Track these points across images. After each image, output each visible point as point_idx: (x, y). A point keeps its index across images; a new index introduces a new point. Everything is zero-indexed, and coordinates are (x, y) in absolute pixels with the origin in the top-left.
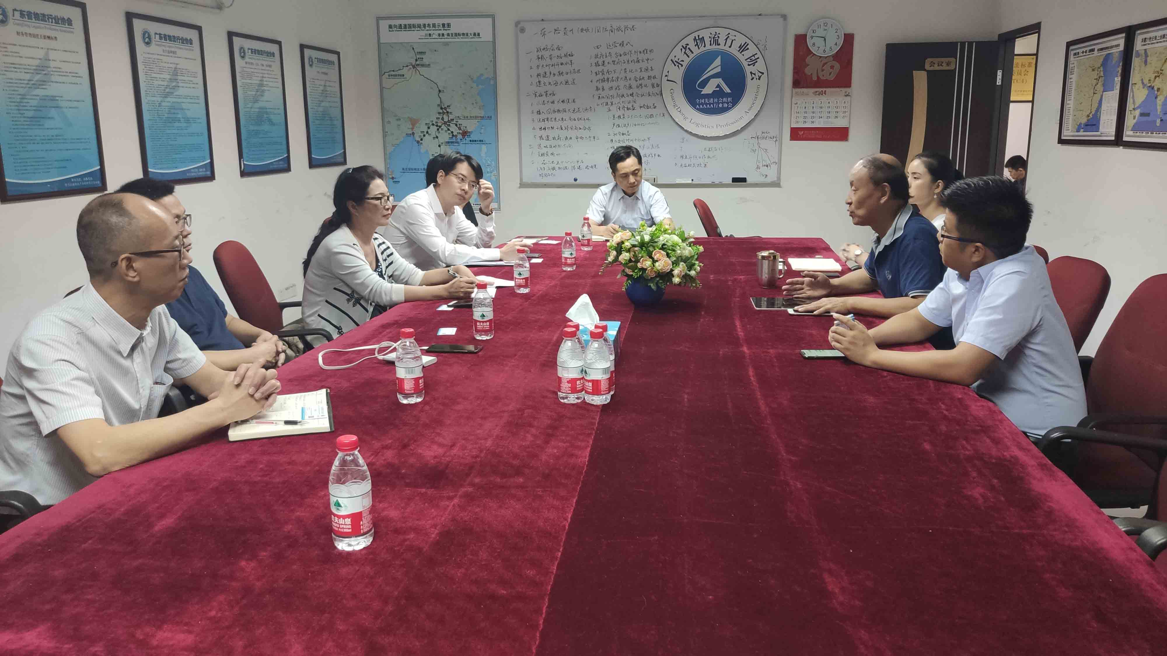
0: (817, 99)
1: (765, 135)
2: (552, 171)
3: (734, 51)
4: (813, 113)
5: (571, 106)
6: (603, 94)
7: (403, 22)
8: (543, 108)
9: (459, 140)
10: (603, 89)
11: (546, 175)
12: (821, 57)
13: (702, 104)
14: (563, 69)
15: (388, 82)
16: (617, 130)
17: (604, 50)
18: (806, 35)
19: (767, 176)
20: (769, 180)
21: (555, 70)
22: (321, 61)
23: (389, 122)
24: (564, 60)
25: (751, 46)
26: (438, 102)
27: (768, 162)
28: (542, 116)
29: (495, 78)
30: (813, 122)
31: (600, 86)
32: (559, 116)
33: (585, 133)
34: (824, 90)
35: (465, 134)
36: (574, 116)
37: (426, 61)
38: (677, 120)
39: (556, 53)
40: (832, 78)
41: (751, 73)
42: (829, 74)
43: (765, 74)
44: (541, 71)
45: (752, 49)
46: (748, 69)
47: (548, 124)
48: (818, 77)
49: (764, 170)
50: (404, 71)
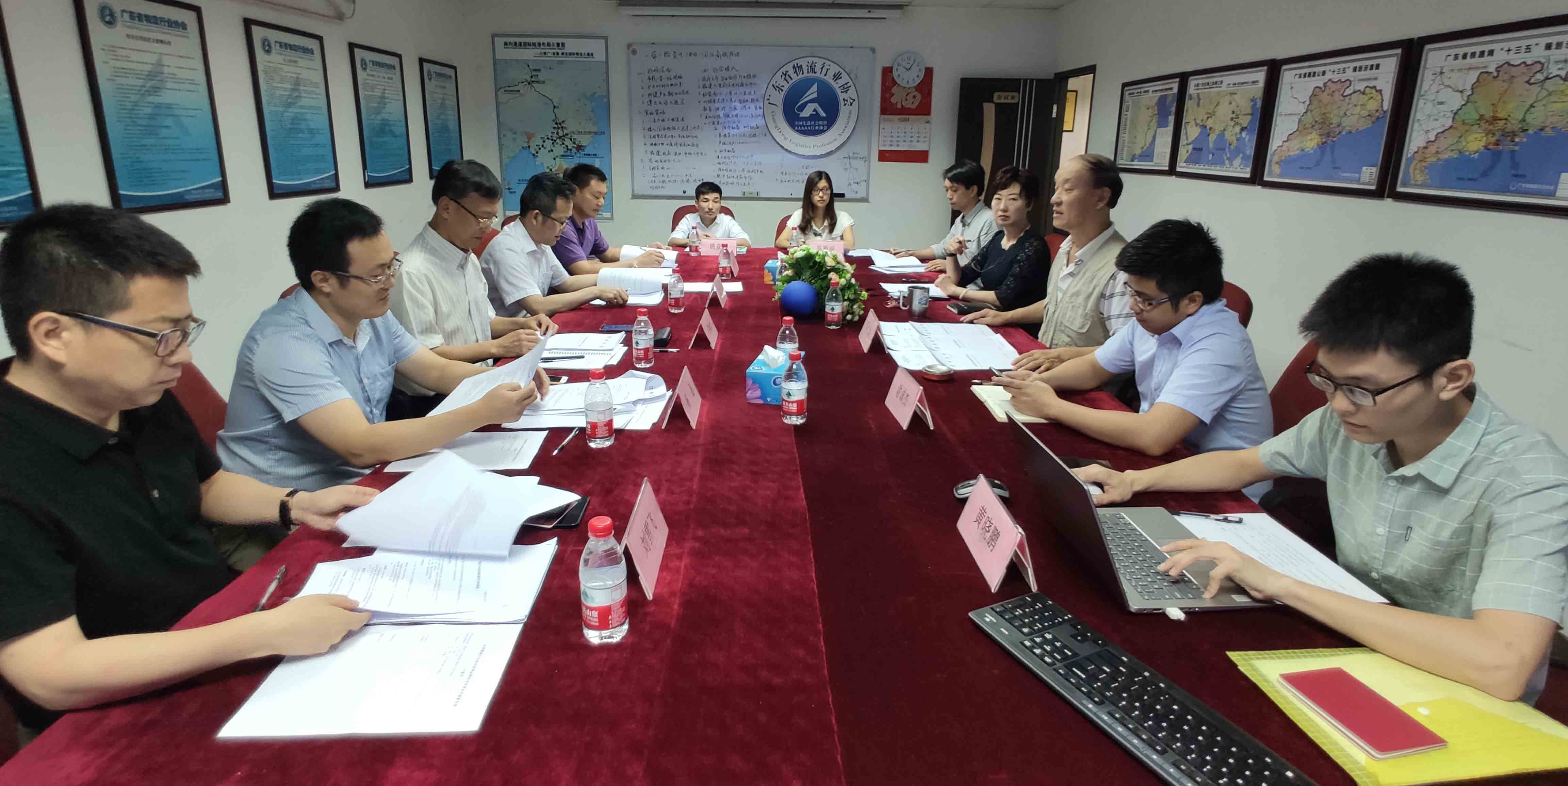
0: (902, 125)
1: (856, 156)
2: (663, 185)
3: (829, 79)
4: (898, 137)
5: (680, 124)
6: (711, 114)
7: (518, 40)
8: (654, 126)
9: (573, 154)
10: (710, 110)
11: (656, 188)
12: (904, 88)
13: (801, 126)
14: (672, 89)
15: (503, 97)
16: (723, 147)
17: (711, 73)
18: (892, 68)
19: (857, 192)
20: (858, 196)
21: (665, 91)
22: (439, 75)
23: (504, 135)
24: (674, 82)
25: (844, 75)
26: (554, 117)
27: (858, 181)
28: (653, 133)
29: (608, 96)
30: (898, 145)
31: (707, 106)
32: (669, 133)
33: (693, 150)
34: (907, 117)
35: (579, 148)
36: (682, 133)
37: (541, 78)
38: (778, 140)
39: (665, 74)
40: (914, 106)
41: (844, 99)
42: (912, 103)
43: (856, 100)
44: (652, 91)
45: (845, 79)
46: (841, 96)
47: (657, 140)
48: (902, 105)
49: (854, 186)
50: (520, 87)
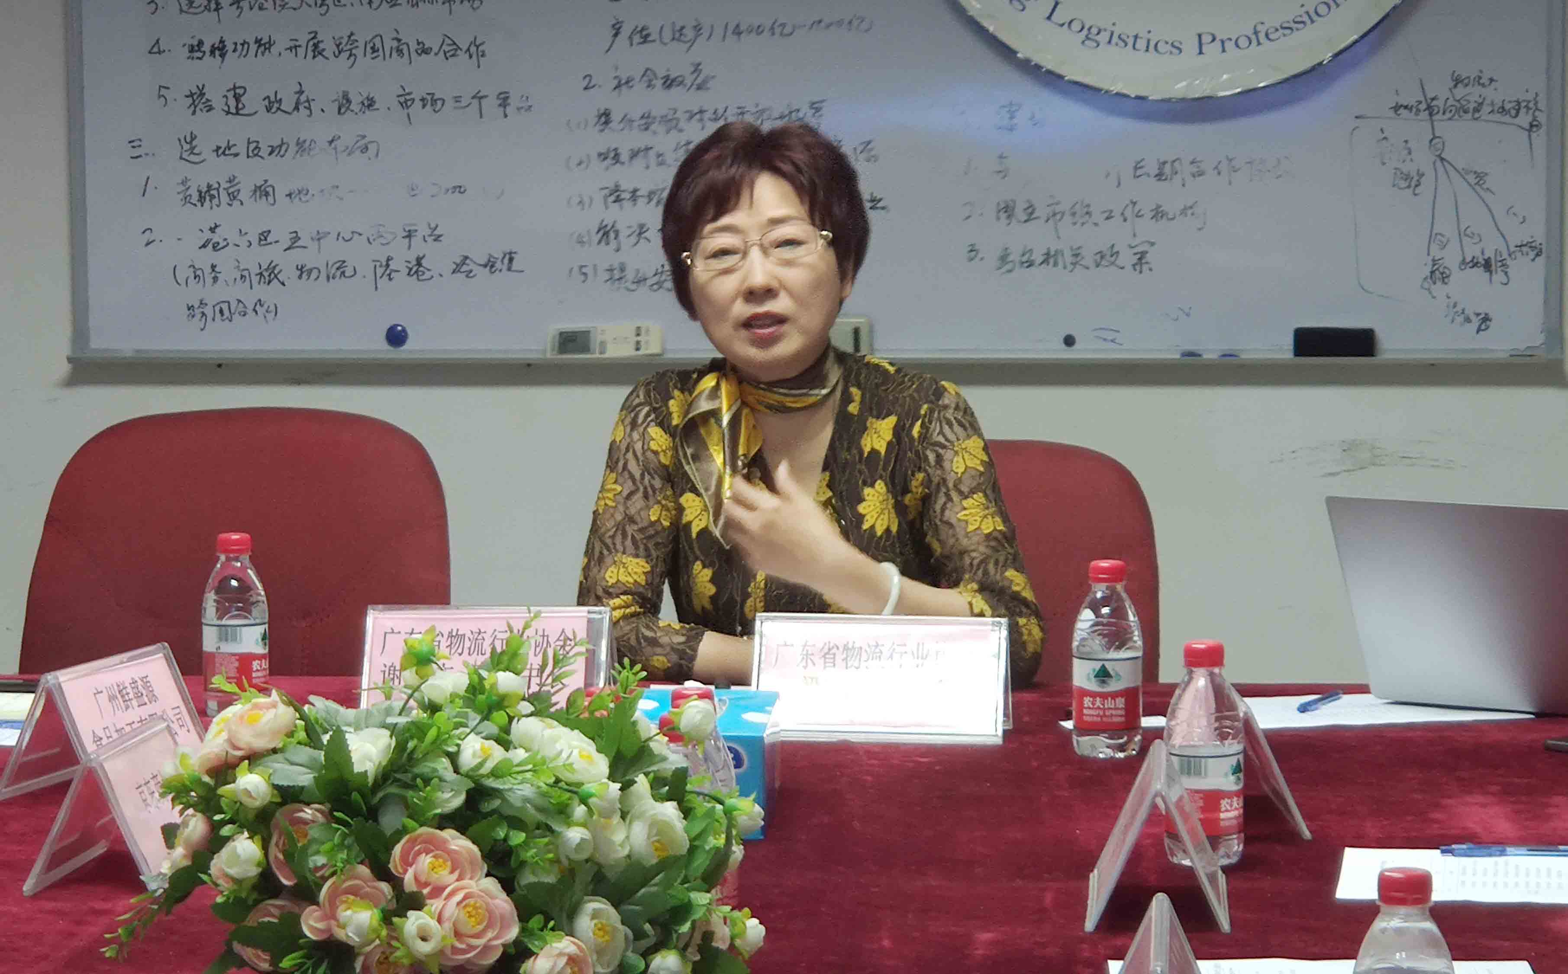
1: (1474, 93)
2: (261, 291)
11: (224, 311)
16: (634, 59)
19: (1486, 319)
20: (1498, 345)
38: (974, 7)
47: (236, 25)
49: (1472, 289)
